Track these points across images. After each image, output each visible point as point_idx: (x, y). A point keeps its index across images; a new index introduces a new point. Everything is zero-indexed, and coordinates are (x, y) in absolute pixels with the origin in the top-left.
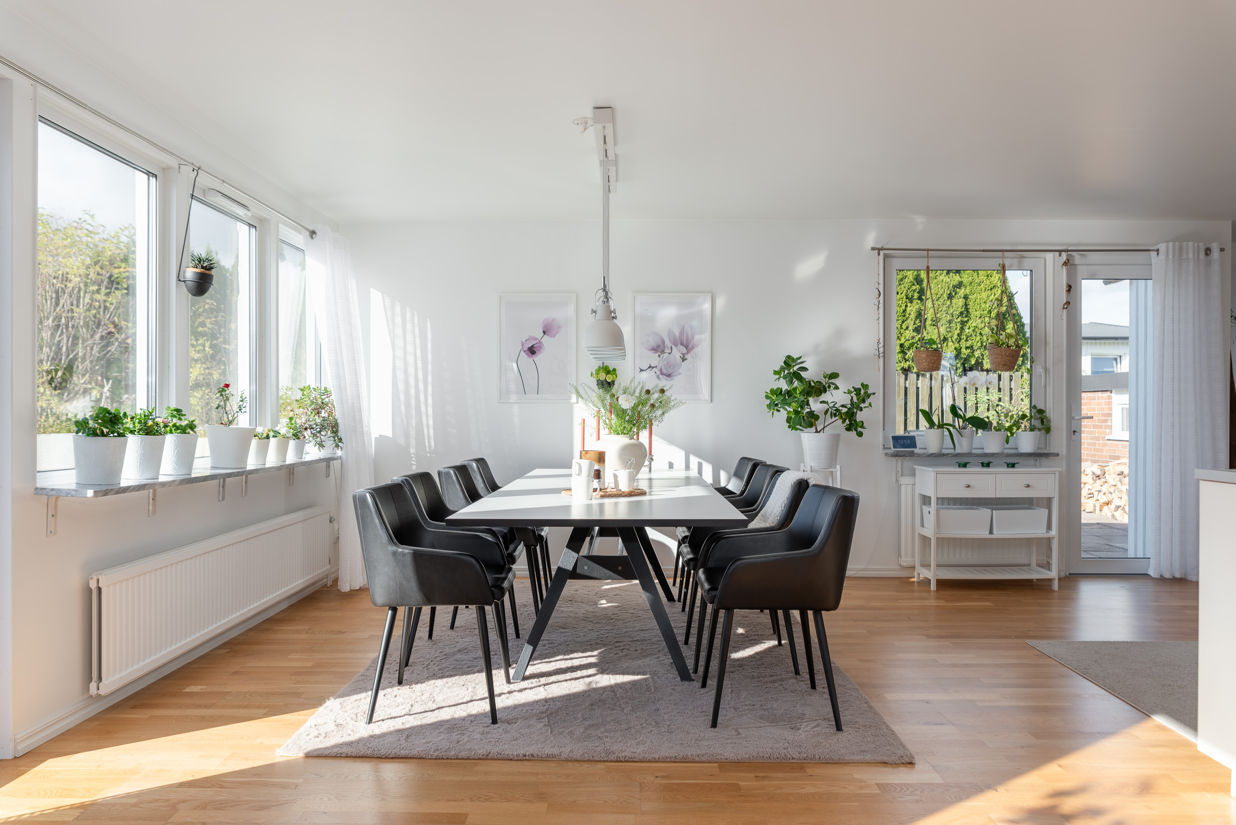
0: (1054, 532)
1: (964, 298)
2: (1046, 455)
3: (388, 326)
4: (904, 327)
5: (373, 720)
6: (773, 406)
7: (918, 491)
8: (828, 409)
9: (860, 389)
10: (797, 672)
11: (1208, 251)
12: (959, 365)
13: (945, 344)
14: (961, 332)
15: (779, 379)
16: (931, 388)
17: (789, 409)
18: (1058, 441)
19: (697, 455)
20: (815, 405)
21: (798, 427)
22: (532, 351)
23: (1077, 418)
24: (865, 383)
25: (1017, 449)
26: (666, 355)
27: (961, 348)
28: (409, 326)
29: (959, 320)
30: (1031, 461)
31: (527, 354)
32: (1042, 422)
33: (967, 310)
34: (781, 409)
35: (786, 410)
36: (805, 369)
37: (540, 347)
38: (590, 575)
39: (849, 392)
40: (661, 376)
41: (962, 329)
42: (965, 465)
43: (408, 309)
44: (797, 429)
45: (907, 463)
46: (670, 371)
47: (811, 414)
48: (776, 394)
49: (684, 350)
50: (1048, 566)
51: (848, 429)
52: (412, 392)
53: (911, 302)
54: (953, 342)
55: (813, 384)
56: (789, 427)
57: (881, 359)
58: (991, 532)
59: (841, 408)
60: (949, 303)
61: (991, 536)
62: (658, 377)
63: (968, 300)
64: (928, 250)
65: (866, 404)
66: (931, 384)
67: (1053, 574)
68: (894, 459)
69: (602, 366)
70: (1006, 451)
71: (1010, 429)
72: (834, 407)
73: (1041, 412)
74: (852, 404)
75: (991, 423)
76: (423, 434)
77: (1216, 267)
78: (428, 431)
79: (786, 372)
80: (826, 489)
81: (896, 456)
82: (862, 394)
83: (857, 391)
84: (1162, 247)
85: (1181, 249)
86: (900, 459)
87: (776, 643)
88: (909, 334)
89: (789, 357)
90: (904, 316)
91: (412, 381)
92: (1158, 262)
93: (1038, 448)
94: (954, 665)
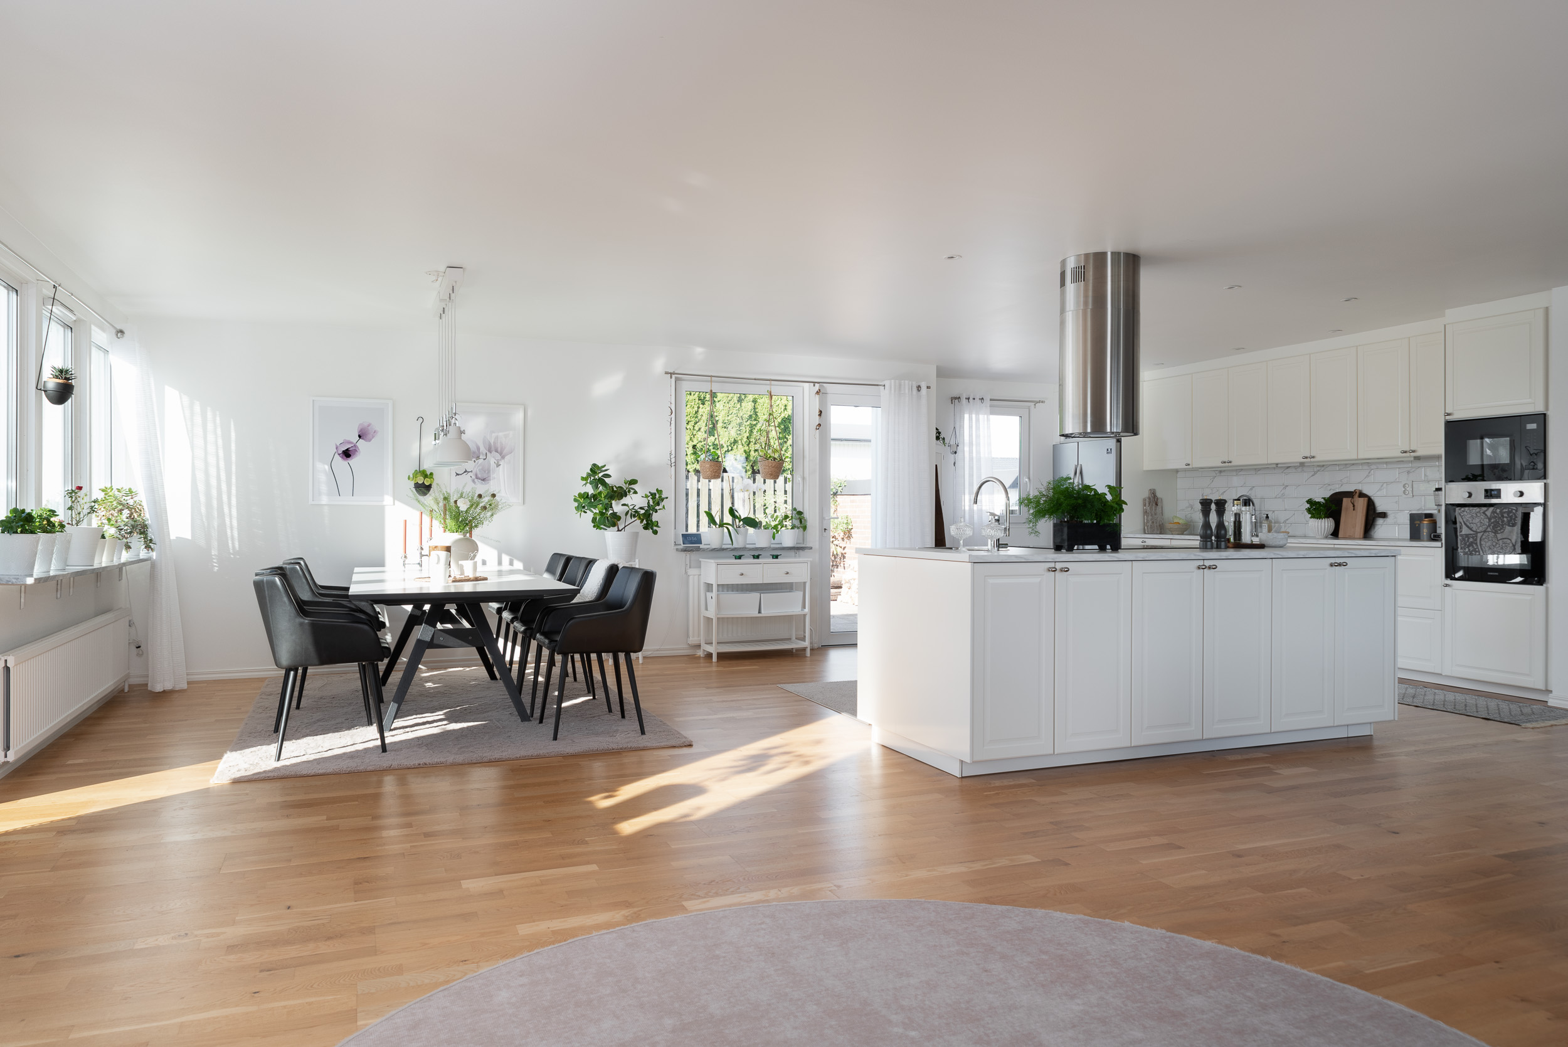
0: (807, 610)
1: (753, 401)
2: (803, 549)
3: (186, 425)
4: (697, 428)
5: (281, 758)
6: (581, 508)
7: (703, 581)
8: (628, 512)
9: (655, 494)
10: (610, 710)
11: (919, 388)
12: (748, 468)
13: (735, 447)
14: (750, 435)
15: (585, 484)
16: (722, 490)
17: (594, 511)
18: (813, 536)
19: (508, 554)
20: (617, 507)
21: (602, 526)
22: (347, 454)
23: (826, 518)
24: (659, 489)
25: (781, 544)
26: (481, 461)
27: (750, 451)
28: (210, 426)
29: (748, 423)
30: (792, 553)
31: (342, 458)
32: (801, 522)
33: (756, 413)
34: (588, 511)
35: (593, 512)
36: (608, 476)
37: (356, 450)
38: (445, 644)
39: (647, 496)
40: (476, 480)
41: (751, 432)
42: (740, 557)
43: (209, 408)
44: (601, 529)
45: (694, 556)
46: (485, 476)
47: (614, 515)
48: (583, 497)
49: (499, 457)
50: (803, 639)
51: (646, 528)
52: (214, 493)
53: (703, 404)
54: (743, 445)
55: (615, 489)
56: (594, 526)
57: (673, 467)
58: (760, 612)
59: (639, 510)
60: (738, 406)
61: (760, 615)
62: (473, 481)
63: (757, 404)
64: (711, 376)
65: (661, 507)
66: (722, 486)
67: (806, 644)
68: (683, 554)
69: (418, 470)
70: (772, 546)
71: (775, 527)
72: (633, 509)
73: (800, 513)
74: (649, 506)
75: (761, 522)
76: (226, 534)
77: (924, 401)
78: (232, 532)
79: (592, 478)
80: (632, 570)
81: (685, 551)
82: (657, 498)
83: (653, 495)
84: (887, 383)
85: (900, 385)
86: (688, 554)
87: (592, 698)
88: (701, 435)
89: (594, 465)
90: (697, 417)
91: (214, 482)
92: (884, 393)
93: (797, 543)
94: (723, 701)
